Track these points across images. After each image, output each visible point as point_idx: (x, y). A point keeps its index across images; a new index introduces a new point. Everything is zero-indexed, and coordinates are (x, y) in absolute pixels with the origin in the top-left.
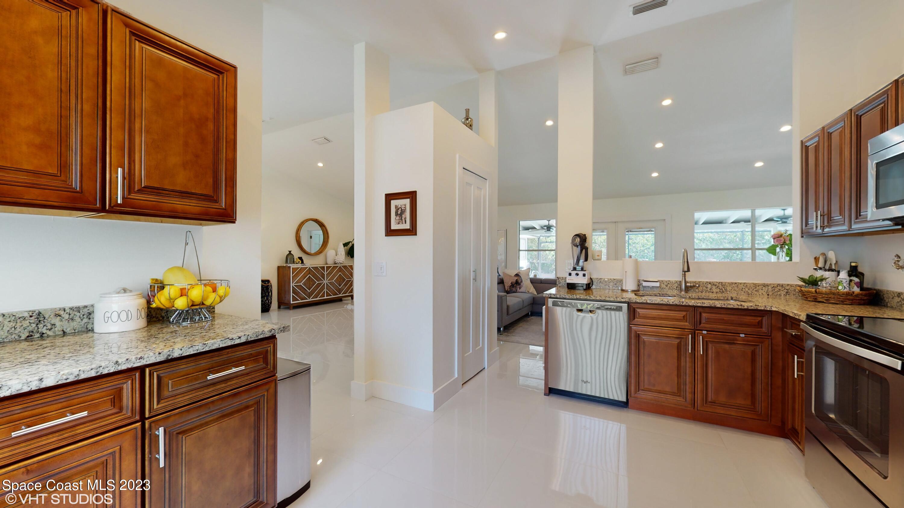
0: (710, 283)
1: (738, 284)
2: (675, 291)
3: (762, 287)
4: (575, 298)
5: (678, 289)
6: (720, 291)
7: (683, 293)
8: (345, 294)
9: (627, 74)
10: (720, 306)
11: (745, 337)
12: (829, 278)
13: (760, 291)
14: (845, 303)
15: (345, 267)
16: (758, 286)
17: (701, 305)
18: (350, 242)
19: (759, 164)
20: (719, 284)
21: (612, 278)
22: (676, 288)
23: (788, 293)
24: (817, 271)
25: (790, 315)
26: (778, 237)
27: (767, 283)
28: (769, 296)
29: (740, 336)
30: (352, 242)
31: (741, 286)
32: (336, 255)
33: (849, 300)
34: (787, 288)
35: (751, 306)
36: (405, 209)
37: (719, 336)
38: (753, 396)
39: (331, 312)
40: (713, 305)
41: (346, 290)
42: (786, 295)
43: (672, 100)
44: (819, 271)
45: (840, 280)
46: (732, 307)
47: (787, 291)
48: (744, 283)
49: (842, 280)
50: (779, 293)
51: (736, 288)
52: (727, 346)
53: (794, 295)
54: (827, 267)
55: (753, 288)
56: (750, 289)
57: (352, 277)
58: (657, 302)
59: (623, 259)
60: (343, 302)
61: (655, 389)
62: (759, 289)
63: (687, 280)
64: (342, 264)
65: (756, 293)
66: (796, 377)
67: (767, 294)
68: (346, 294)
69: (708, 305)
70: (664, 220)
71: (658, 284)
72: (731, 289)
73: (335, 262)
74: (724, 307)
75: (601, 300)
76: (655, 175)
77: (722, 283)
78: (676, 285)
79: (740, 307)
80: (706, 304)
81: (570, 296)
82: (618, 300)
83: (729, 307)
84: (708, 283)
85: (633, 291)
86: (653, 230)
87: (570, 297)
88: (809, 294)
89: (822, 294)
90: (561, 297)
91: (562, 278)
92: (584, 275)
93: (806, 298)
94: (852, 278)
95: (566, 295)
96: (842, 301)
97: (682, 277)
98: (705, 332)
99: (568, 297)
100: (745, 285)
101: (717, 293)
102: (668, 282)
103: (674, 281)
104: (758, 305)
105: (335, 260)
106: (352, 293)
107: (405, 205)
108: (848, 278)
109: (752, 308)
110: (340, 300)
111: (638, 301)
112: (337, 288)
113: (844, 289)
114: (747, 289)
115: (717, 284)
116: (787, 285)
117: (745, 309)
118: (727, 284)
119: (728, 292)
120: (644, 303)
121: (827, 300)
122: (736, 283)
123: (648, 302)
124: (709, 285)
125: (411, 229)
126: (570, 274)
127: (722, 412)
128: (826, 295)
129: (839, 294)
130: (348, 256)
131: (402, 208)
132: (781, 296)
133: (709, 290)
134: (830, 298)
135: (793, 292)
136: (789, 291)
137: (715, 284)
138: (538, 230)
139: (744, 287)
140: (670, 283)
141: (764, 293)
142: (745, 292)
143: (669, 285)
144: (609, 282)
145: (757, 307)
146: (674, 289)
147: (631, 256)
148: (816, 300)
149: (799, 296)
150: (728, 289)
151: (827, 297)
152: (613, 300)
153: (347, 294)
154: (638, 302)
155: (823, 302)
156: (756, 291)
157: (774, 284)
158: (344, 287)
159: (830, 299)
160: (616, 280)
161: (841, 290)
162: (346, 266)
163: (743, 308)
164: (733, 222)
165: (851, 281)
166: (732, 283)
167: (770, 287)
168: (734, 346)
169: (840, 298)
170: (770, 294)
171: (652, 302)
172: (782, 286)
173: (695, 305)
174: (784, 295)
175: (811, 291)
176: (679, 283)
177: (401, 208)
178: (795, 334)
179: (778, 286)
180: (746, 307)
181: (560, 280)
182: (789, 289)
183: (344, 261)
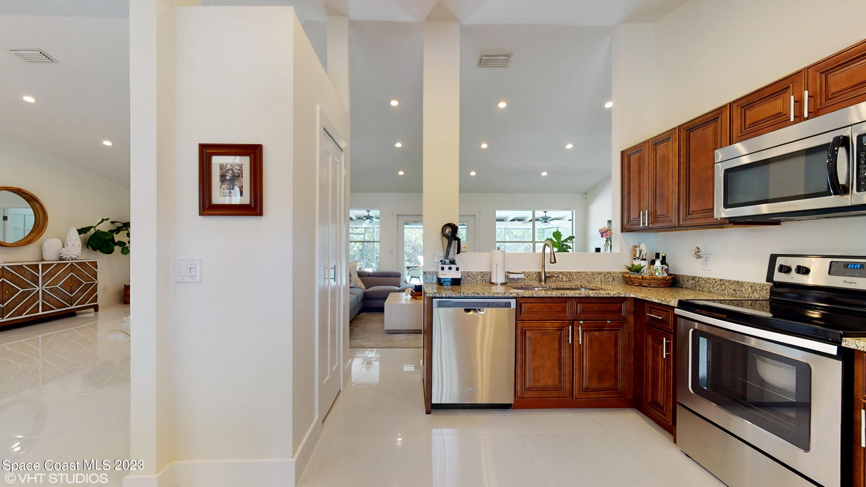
0: (561, 273)
1: (581, 273)
2: (535, 282)
3: (598, 274)
4: (463, 296)
5: (536, 280)
6: (568, 280)
7: (542, 283)
8: (82, 304)
9: (481, 65)
10: (593, 296)
11: (611, 323)
12: (645, 266)
13: (596, 278)
14: (661, 286)
15: (82, 264)
16: (595, 274)
17: (579, 296)
18: (91, 227)
19: (544, 174)
20: (568, 273)
21: (480, 271)
22: (535, 279)
23: (614, 280)
24: (635, 260)
25: (654, 301)
26: (606, 232)
27: (601, 271)
28: (602, 283)
29: (607, 323)
30: (95, 227)
31: (583, 275)
32: (63, 247)
33: (663, 284)
34: (613, 275)
35: (616, 294)
36: (239, 172)
37: (592, 324)
38: (616, 376)
39: (54, 334)
40: (588, 296)
41: (85, 299)
42: (613, 281)
43: (507, 103)
44: (636, 260)
45: (656, 268)
46: (602, 296)
47: (613, 277)
48: (586, 272)
49: (658, 267)
50: (608, 280)
51: (580, 277)
52: (597, 333)
53: (617, 281)
54: (641, 257)
55: (591, 276)
56: (590, 277)
57: (96, 279)
58: (542, 296)
59: (492, 251)
60: (78, 316)
61: (540, 384)
62: (595, 277)
63: (546, 271)
64: (75, 259)
65: (593, 280)
66: (664, 357)
67: (601, 281)
68: (84, 304)
69: (584, 296)
70: (474, 216)
71: (522, 276)
72: (576, 277)
73: (62, 257)
74: (596, 297)
75: (489, 296)
76: (473, 174)
77: (570, 272)
78: (535, 275)
79: (608, 296)
80: (583, 294)
81: (457, 294)
82: (507, 295)
83: (600, 296)
84: (560, 273)
85: (502, 284)
86: (466, 224)
87: (457, 296)
88: (636, 280)
89: (646, 279)
90: (447, 296)
91: (429, 273)
92: (457, 269)
93: (633, 283)
94: (663, 266)
95: (452, 293)
96: (659, 285)
97: (541, 268)
98: (581, 322)
99: (455, 296)
100: (586, 274)
101: (566, 282)
102: (529, 273)
103: (533, 273)
104: (620, 293)
105: (61, 254)
106: (96, 301)
107: (241, 166)
108: (660, 265)
109: (616, 296)
110: (72, 314)
111: (525, 295)
112: (66, 297)
113: (659, 275)
114: (587, 278)
115: (567, 273)
116: (613, 273)
117: (611, 297)
118: (573, 273)
119: (574, 281)
120: (531, 297)
121: (649, 284)
122: (580, 272)
123: (535, 296)
124: (561, 274)
125: (253, 206)
126: (443, 269)
127: (594, 396)
128: (649, 280)
129: (656, 279)
130: (88, 248)
131: (235, 171)
132: (610, 282)
133: (561, 280)
134: (652, 282)
135: (617, 278)
136: (615, 277)
137: (565, 273)
138: (354, 220)
139: (585, 276)
140: (530, 274)
141: (599, 280)
142: (586, 280)
143: (529, 276)
144: (477, 275)
145: (619, 294)
146: (534, 279)
147: (499, 248)
148: (640, 285)
149: (621, 281)
150: (574, 279)
151: (649, 282)
152: (502, 296)
153: (86, 305)
154: (525, 297)
155: (646, 286)
156: (593, 279)
157: (605, 272)
158: (79, 294)
159: (652, 284)
160: (483, 273)
161: (658, 275)
162: (85, 262)
163: (610, 296)
164: (511, 221)
165: (663, 268)
166: (577, 273)
167: (602, 275)
168: (602, 332)
169: (658, 283)
170: (603, 280)
171: (537, 296)
172: (610, 273)
173: (574, 296)
174: (612, 281)
175: (639, 277)
176: (537, 274)
177: (232, 170)
178: (662, 318)
179: (608, 273)
180: (612, 296)
181: (426, 275)
182: (615, 276)
183: (80, 255)
